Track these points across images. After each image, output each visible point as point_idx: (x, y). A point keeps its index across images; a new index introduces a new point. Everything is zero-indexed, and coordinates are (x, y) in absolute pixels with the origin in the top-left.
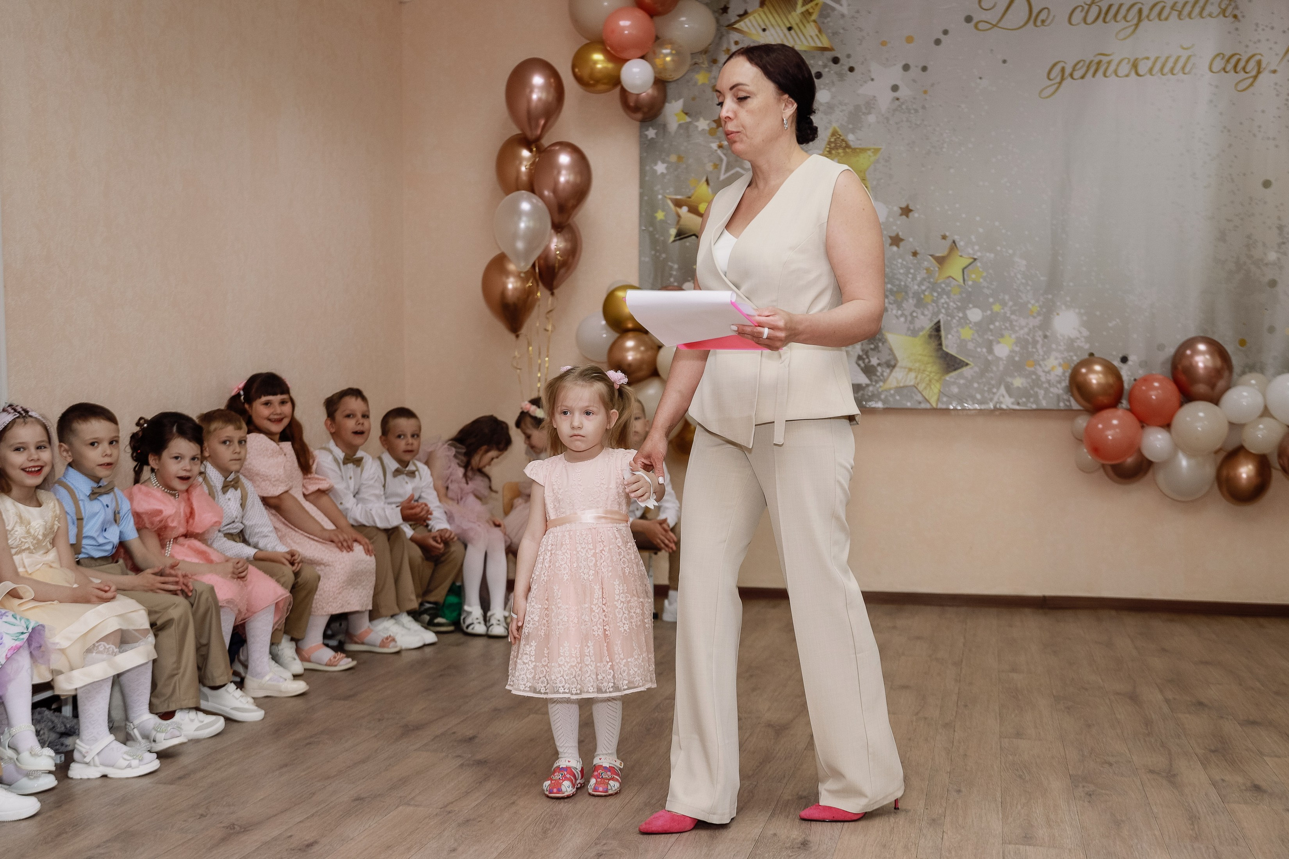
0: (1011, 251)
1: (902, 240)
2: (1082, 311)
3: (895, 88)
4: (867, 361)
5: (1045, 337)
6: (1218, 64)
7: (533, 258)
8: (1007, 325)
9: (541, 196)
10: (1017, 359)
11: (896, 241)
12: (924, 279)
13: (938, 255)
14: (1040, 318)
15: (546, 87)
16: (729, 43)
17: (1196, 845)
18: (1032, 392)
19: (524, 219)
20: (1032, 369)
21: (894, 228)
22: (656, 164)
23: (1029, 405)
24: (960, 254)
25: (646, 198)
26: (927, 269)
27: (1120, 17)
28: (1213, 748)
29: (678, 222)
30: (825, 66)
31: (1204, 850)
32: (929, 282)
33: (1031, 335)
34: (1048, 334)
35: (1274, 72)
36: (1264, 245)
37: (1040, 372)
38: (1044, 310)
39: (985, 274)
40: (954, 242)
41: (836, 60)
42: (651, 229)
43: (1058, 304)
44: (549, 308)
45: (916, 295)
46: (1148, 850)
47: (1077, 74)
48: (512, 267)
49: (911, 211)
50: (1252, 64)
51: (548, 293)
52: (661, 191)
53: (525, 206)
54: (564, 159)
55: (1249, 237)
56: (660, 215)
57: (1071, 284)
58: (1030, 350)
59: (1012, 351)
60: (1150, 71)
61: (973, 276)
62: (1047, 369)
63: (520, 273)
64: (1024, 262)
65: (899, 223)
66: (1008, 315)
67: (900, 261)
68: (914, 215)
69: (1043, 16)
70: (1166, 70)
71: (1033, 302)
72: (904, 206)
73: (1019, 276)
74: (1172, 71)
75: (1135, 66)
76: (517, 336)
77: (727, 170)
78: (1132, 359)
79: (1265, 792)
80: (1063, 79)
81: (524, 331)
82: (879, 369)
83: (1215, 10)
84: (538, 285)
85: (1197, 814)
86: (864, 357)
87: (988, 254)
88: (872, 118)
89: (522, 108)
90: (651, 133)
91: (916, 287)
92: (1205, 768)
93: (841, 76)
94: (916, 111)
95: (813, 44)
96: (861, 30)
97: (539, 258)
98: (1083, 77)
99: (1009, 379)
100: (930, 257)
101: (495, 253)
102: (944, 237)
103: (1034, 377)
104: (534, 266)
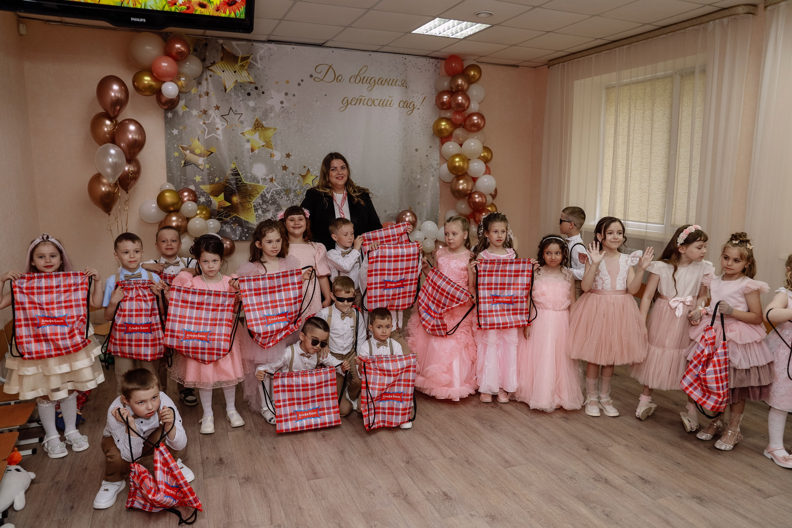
1: (287, 168)
3: (282, 103)
6: (401, 105)
7: (117, 177)
9: (119, 146)
11: (285, 168)
12: (297, 185)
13: (302, 174)
15: (120, 91)
16: (207, 76)
19: (112, 157)
21: (284, 163)
22: (173, 130)
24: (311, 174)
25: (169, 146)
27: (368, 82)
29: (185, 157)
30: (252, 90)
32: (299, 186)
35: (419, 109)
36: (416, 172)
40: (309, 169)
41: (256, 88)
42: (172, 160)
44: (126, 200)
45: (295, 191)
47: (353, 103)
48: (105, 181)
49: (290, 155)
50: (411, 105)
51: (125, 192)
52: (176, 143)
53: (112, 152)
54: (132, 127)
55: (412, 169)
56: (176, 154)
60: (379, 104)
63: (109, 183)
65: (285, 160)
67: (287, 177)
68: (291, 157)
69: (340, 78)
70: (384, 104)
72: (287, 153)
74: (386, 104)
75: (373, 102)
76: (109, 214)
77: (208, 135)
80: (347, 104)
81: (113, 211)
83: (400, 84)
84: (120, 189)
88: (272, 115)
89: (108, 101)
90: (170, 115)
91: (294, 188)
93: (259, 96)
94: (291, 113)
95: (246, 80)
96: (267, 76)
98: (355, 104)
100: (299, 175)
101: (95, 173)
102: (305, 167)
104: (117, 180)
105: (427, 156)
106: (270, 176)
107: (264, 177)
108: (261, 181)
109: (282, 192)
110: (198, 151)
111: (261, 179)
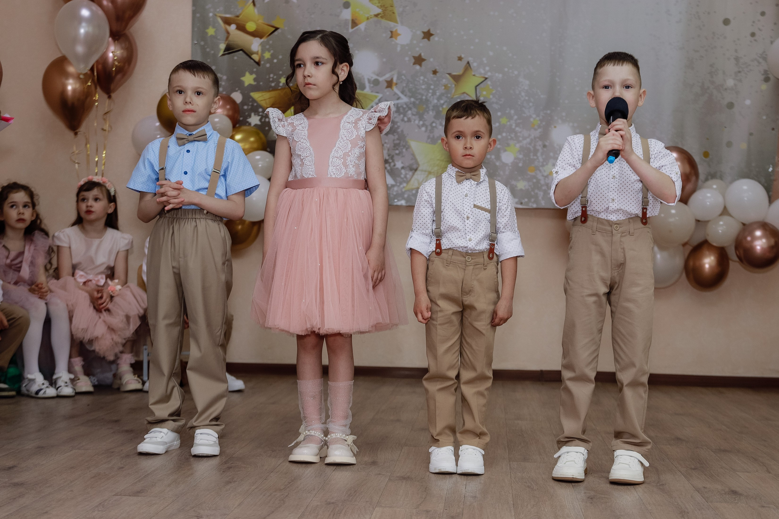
0: (516, 73)
1: (424, 60)
2: (576, 125)
4: (392, 164)
5: (544, 146)
7: (92, 61)
8: (513, 135)
9: (100, 5)
10: (520, 165)
11: (419, 60)
12: (442, 95)
13: (454, 74)
14: (539, 130)
18: (533, 193)
19: (84, 24)
20: (533, 174)
21: (417, 49)
23: (530, 204)
24: (473, 74)
25: (198, 15)
26: (446, 86)
28: (693, 467)
29: (227, 38)
32: (447, 97)
33: (533, 145)
34: (547, 144)
36: (724, 73)
37: (540, 177)
38: (544, 123)
39: (494, 92)
40: (468, 63)
42: (202, 43)
43: (556, 118)
44: (106, 110)
45: (436, 108)
48: (71, 69)
49: (432, 35)
51: (105, 96)
52: (212, 10)
53: (85, 13)
55: (712, 66)
56: (211, 31)
57: (566, 102)
58: (532, 157)
59: (516, 158)
61: (484, 93)
62: (545, 174)
63: (79, 74)
64: (527, 82)
65: (421, 45)
66: (513, 127)
67: (422, 78)
68: (435, 39)
71: (534, 116)
72: (426, 30)
73: (523, 94)
76: (76, 134)
79: (741, 495)
81: (82, 129)
82: (403, 171)
84: (96, 88)
86: (390, 161)
87: (497, 74)
91: (436, 101)
92: (688, 480)
97: (97, 62)
99: (513, 182)
100: (448, 76)
101: (57, 55)
102: (460, 59)
103: (535, 180)
104: (92, 69)
105: (753, 35)
106: (387, 76)
107: (375, 77)
108: (367, 85)
109: (410, 109)
110: (251, 26)
111: (369, 81)
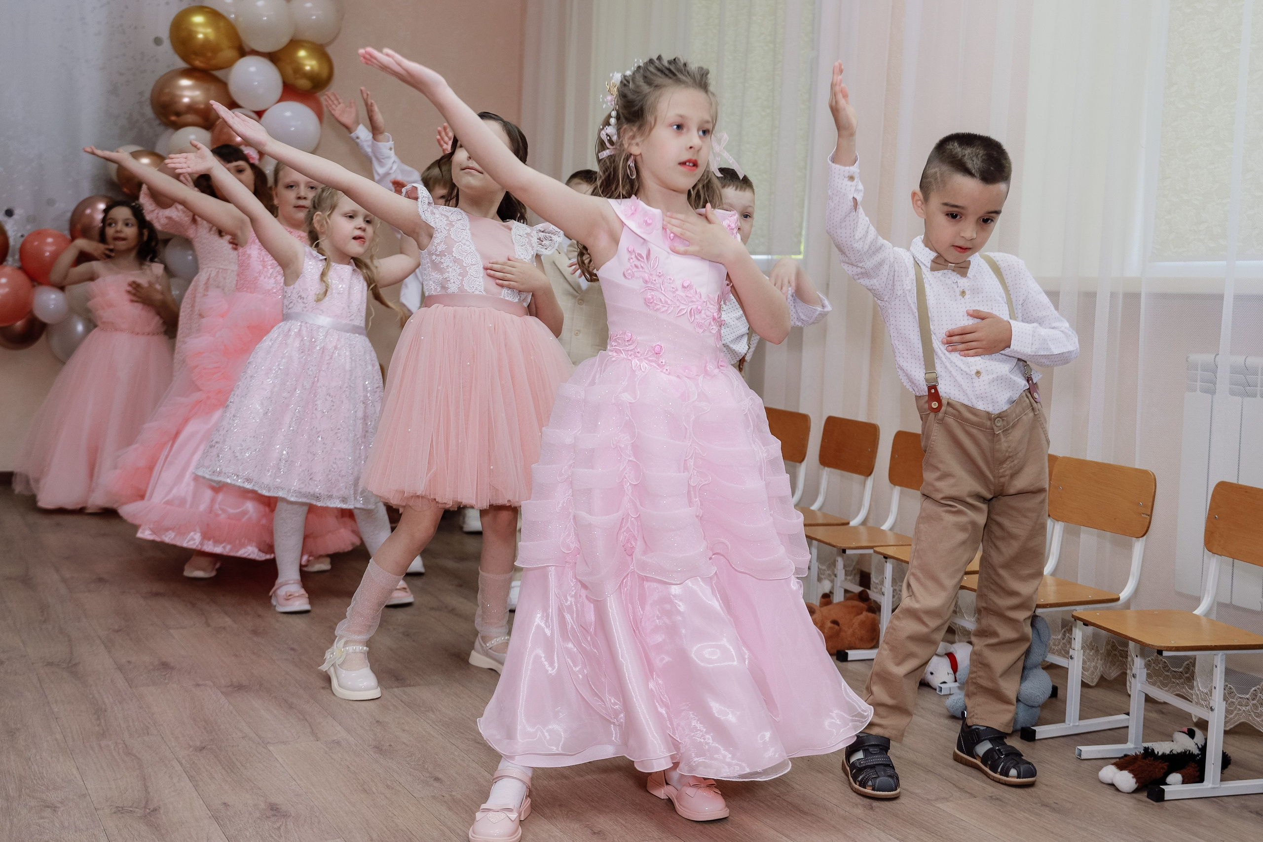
17: (103, 743)
31: (112, 747)
46: (49, 759)
78: (18, 213)
79: (173, 668)
85: (103, 706)
92: (109, 652)
